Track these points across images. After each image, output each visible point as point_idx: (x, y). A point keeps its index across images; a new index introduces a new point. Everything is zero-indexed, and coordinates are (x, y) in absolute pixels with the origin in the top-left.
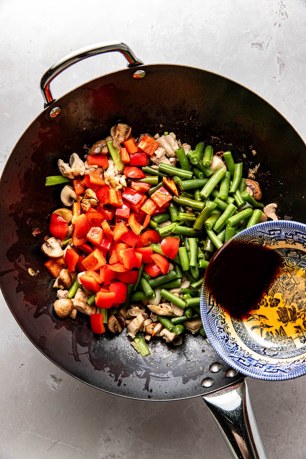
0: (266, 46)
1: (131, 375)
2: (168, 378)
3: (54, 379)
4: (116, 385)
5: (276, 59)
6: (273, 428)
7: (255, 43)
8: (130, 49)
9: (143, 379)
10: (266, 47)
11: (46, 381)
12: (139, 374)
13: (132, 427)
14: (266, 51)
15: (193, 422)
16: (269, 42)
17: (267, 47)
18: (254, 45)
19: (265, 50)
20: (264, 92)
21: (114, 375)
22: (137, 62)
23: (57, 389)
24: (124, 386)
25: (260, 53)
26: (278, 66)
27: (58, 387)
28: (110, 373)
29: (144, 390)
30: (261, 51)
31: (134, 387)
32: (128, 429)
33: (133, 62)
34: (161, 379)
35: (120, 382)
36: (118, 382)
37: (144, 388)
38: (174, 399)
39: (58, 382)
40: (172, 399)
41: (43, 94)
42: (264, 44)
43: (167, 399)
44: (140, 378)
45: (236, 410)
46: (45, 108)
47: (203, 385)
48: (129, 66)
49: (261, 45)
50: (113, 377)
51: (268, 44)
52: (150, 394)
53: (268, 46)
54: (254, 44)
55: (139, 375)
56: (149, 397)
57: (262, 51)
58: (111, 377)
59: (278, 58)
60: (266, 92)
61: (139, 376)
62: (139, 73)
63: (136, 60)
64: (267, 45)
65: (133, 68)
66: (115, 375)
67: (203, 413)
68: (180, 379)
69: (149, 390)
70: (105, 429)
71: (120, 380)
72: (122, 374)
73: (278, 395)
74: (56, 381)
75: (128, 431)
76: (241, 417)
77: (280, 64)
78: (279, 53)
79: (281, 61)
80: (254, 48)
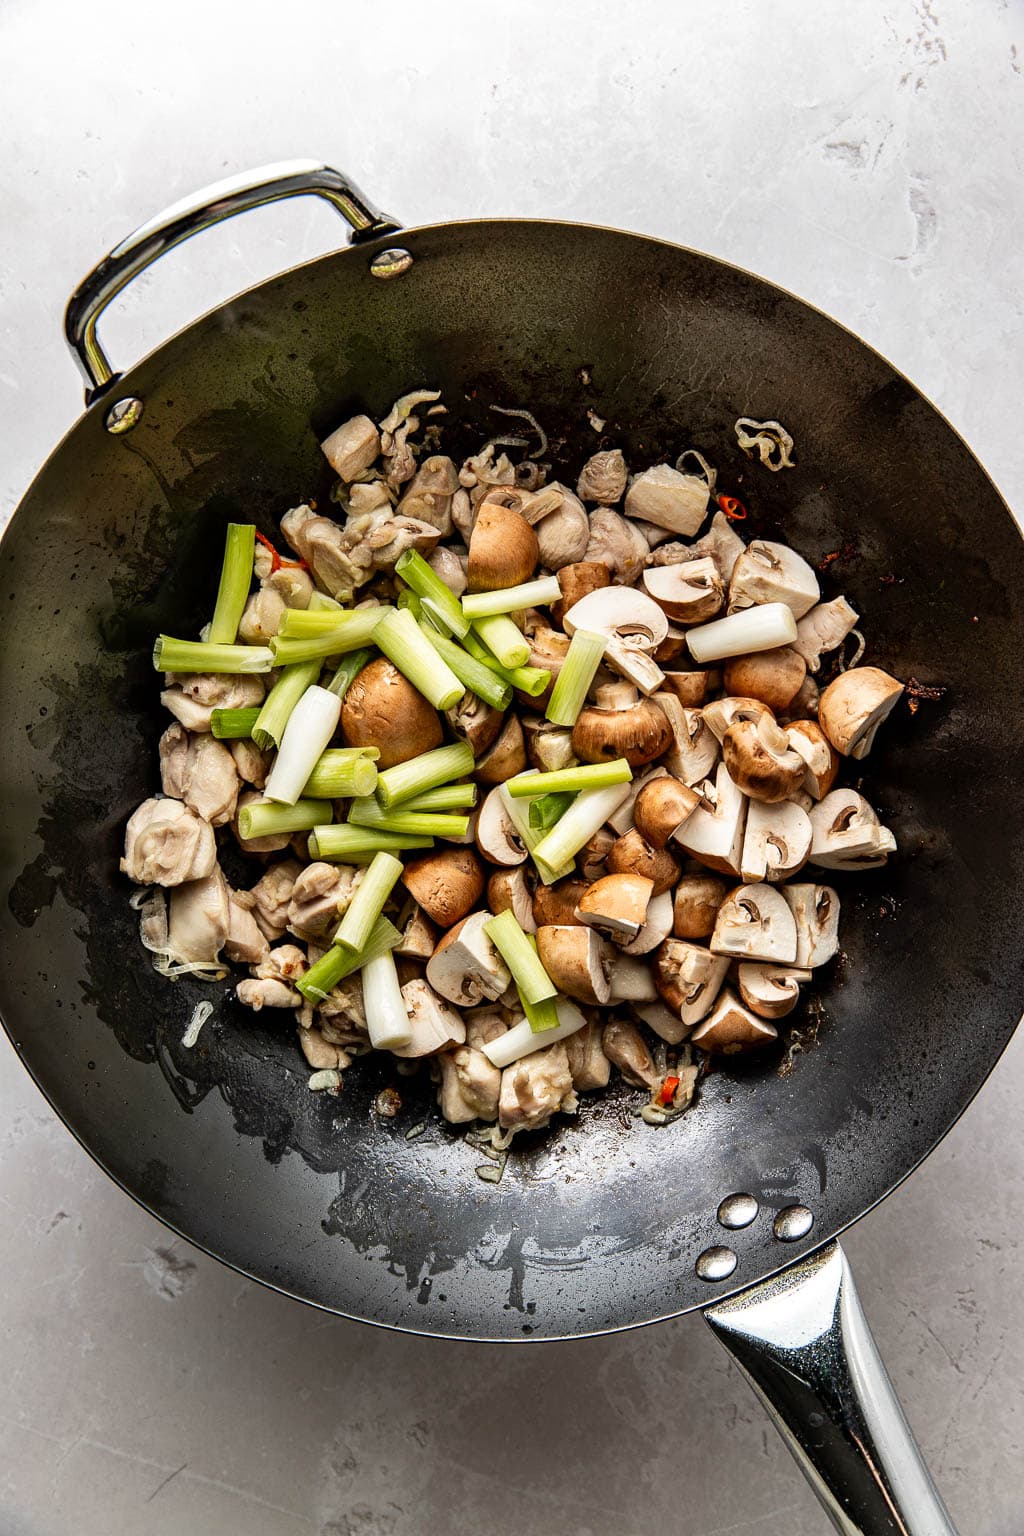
0: (874, 151)
1: (461, 1264)
2: (585, 1260)
3: (167, 1264)
4: (414, 1301)
5: (907, 196)
7: (837, 142)
9: (503, 1272)
10: (872, 159)
11: (143, 1269)
12: (487, 1257)
13: (428, 1421)
14: (874, 168)
15: (631, 1403)
16: (885, 138)
17: (877, 156)
18: (833, 150)
19: (870, 164)
21: (403, 1268)
23: (179, 1297)
24: (439, 1302)
25: (855, 177)
26: (913, 220)
27: (181, 1289)
28: (389, 1262)
29: (506, 1307)
30: (857, 171)
31: (475, 1303)
32: (416, 1428)
33: (363, 222)
34: (560, 1268)
35: (426, 1289)
36: (417, 1290)
37: (508, 1303)
38: (610, 1328)
39: (180, 1273)
40: (603, 1329)
42: (868, 144)
43: (585, 1332)
44: (491, 1268)
45: (818, 1345)
46: (88, 404)
47: (700, 1274)
48: (355, 239)
49: (858, 148)
50: (402, 1275)
51: (881, 145)
52: (528, 1319)
53: (882, 152)
54: (835, 147)
55: (488, 1259)
56: (527, 1329)
57: (862, 170)
58: (393, 1277)
59: (915, 193)
60: (873, 305)
61: (485, 1262)
63: (377, 218)
64: (878, 148)
65: (369, 245)
66: (406, 1268)
68: (622, 1260)
69: (525, 1305)
70: (340, 1429)
71: (424, 1282)
72: (428, 1261)
73: (915, 1315)
74: (175, 1270)
75: (415, 1434)
76: (835, 1368)
77: (920, 213)
78: (918, 177)
79: (925, 202)
80: (834, 158)
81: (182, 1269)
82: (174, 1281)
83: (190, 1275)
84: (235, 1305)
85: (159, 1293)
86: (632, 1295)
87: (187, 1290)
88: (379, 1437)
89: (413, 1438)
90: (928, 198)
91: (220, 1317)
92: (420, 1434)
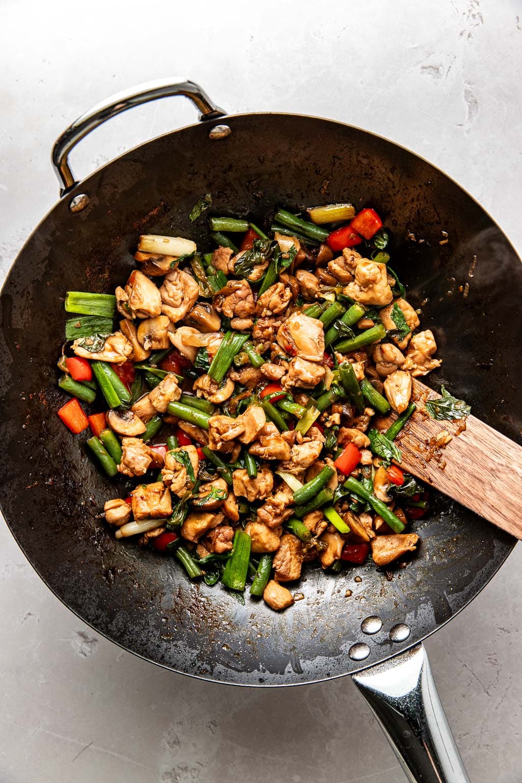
0: (446, 70)
3: (83, 640)
5: (463, 93)
6: (456, 722)
7: (427, 66)
8: (203, 90)
10: (445, 74)
11: (71, 642)
13: (216, 720)
14: (446, 79)
15: (320, 711)
16: (452, 63)
17: (448, 73)
19: (444, 77)
20: (443, 150)
22: (216, 111)
23: (89, 656)
25: (436, 84)
26: (466, 105)
27: (90, 652)
30: (437, 80)
32: (210, 724)
39: (90, 644)
41: (58, 173)
42: (443, 67)
45: (410, 696)
46: (61, 196)
47: (351, 656)
48: (202, 119)
49: (438, 69)
51: (450, 67)
52: (262, 675)
53: (450, 70)
54: (426, 68)
57: (439, 80)
59: (467, 92)
60: (446, 149)
62: (219, 131)
63: (214, 109)
64: (448, 68)
65: (209, 122)
67: (338, 697)
70: (171, 724)
73: (466, 666)
74: (87, 643)
75: (210, 727)
76: (418, 708)
77: (469, 102)
78: (469, 84)
79: (472, 96)
80: (426, 73)
81: (91, 642)
82: (86, 648)
83: (95, 645)
84: (118, 660)
85: (79, 654)
86: (315, 666)
87: (93, 652)
88: (191, 728)
89: (209, 729)
90: (474, 94)
91: (110, 667)
92: (212, 726)
